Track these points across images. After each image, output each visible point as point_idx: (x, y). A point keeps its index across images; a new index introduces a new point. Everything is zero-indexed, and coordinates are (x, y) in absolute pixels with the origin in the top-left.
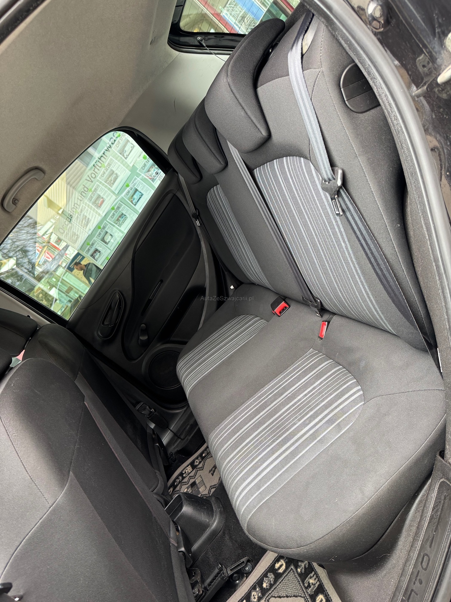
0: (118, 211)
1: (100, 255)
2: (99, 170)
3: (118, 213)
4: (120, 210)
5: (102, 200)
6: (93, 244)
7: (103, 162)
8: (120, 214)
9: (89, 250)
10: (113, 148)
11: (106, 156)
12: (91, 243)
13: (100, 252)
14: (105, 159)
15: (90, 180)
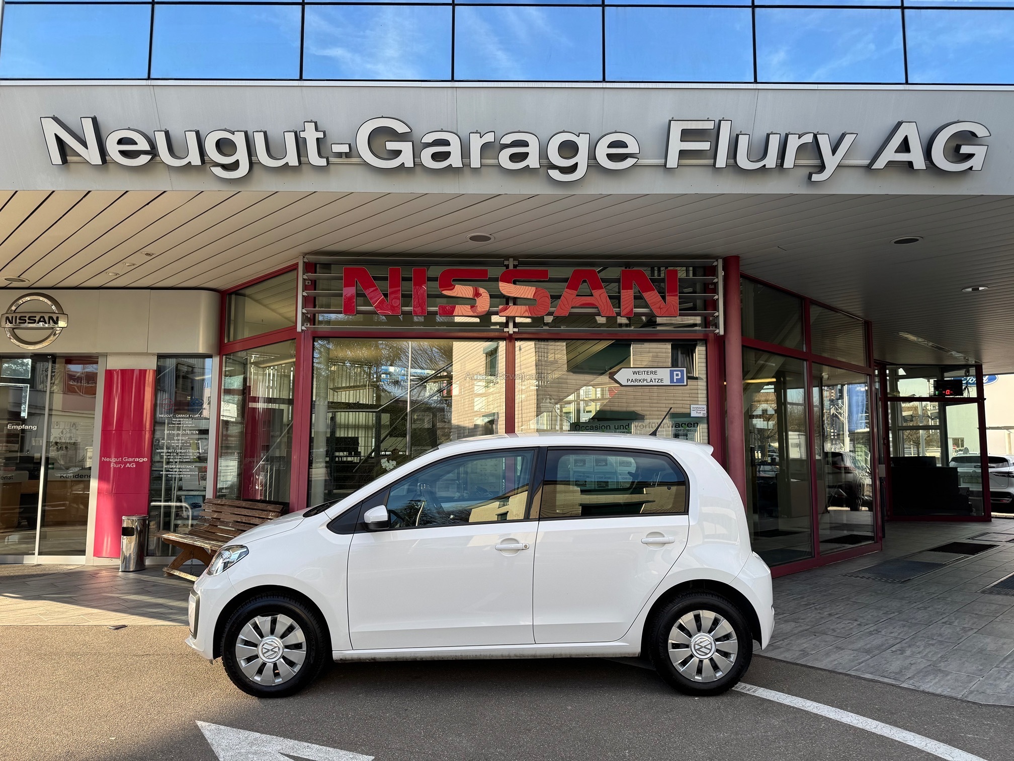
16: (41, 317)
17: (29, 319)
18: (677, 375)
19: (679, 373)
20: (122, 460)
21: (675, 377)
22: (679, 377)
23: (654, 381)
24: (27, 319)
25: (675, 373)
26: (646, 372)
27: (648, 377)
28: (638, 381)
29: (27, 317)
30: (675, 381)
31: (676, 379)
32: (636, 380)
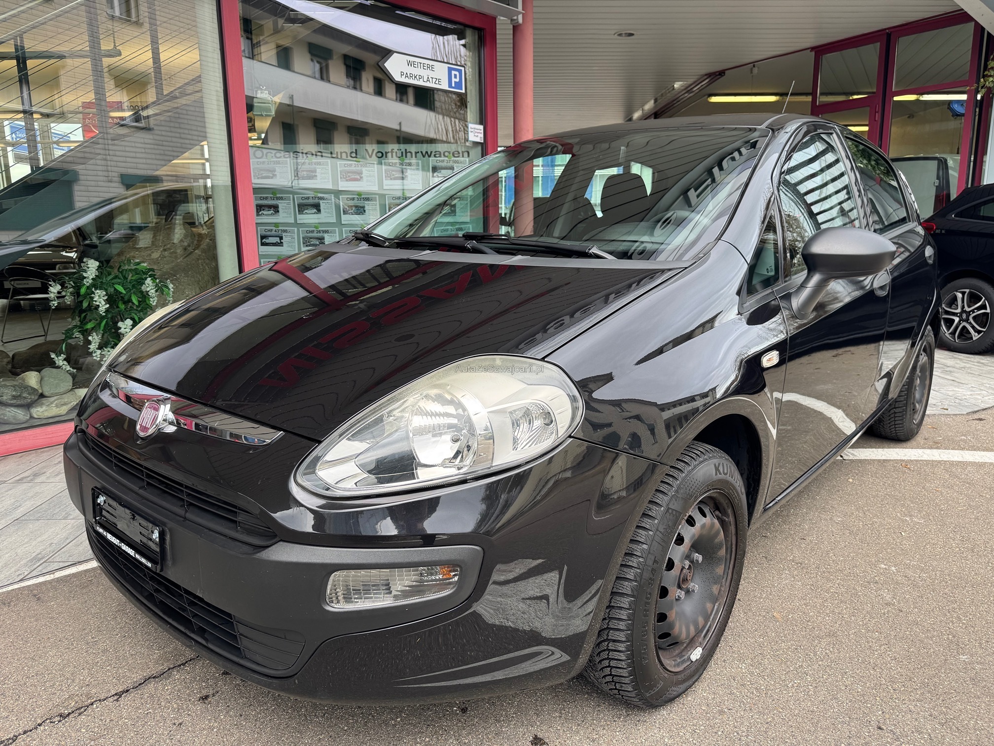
0: (362, 201)
1: (272, 214)
2: (392, 157)
3: (359, 202)
4: (366, 202)
5: (359, 177)
6: (281, 198)
7: (406, 157)
8: (361, 205)
9: (266, 198)
10: (431, 159)
11: (416, 157)
12: (278, 195)
13: (278, 211)
14: (412, 157)
15: (370, 154)
18: (455, 76)
19: (457, 73)
21: (454, 80)
22: (457, 80)
23: (431, 79)
25: (453, 72)
26: (422, 65)
27: (425, 73)
28: (413, 77)
30: (453, 85)
31: (455, 82)
32: (411, 76)
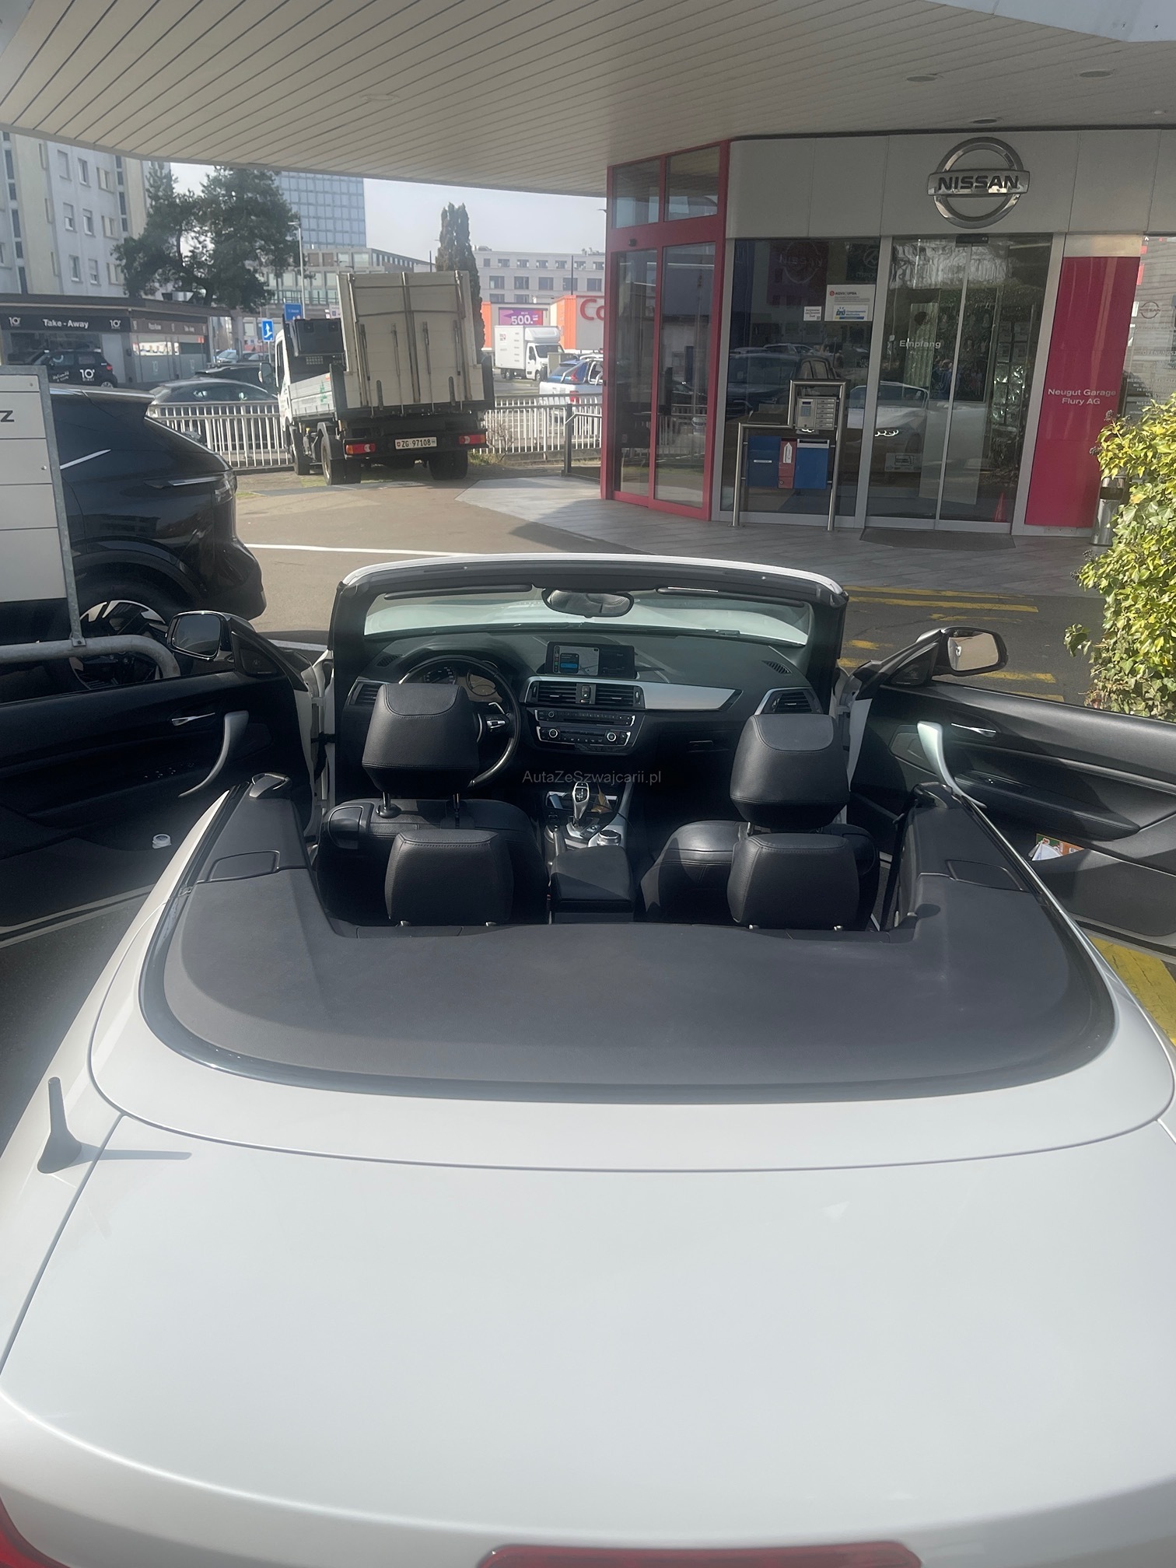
16: (994, 178)
17: (977, 182)
20: (1082, 393)
24: (974, 180)
29: (975, 178)
